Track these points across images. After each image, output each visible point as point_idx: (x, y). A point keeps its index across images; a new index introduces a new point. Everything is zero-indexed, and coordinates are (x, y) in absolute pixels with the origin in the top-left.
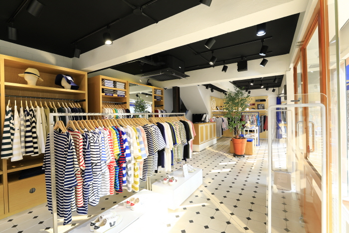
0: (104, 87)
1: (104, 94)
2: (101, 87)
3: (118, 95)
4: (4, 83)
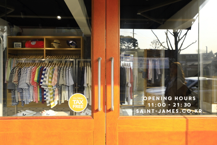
4: (45, 48)
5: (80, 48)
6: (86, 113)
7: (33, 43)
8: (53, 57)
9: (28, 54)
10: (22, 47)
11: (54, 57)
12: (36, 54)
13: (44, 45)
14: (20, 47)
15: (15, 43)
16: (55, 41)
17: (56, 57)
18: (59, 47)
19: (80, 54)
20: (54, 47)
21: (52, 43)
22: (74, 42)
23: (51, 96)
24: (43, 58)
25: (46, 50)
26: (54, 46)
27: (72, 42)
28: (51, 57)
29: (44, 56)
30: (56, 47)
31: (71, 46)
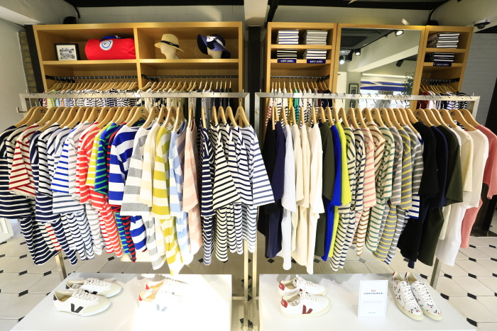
0: (275, 46)
1: (275, 61)
2: (270, 47)
3: (308, 61)
4: (139, 61)
5: (237, 57)
6: (304, 307)
7: (106, 46)
8: (162, 84)
9: (97, 78)
10: (79, 58)
11: (166, 84)
12: (117, 77)
13: (134, 50)
14: (73, 57)
15: (59, 47)
16: (164, 38)
17: (171, 84)
18: (178, 55)
19: (237, 77)
20: (164, 57)
21: (156, 45)
22: (218, 41)
23: (167, 238)
24: (135, 89)
25: (141, 64)
26: (163, 52)
27: (214, 41)
28: (156, 84)
29: (137, 81)
30: (168, 54)
31: (209, 51)
